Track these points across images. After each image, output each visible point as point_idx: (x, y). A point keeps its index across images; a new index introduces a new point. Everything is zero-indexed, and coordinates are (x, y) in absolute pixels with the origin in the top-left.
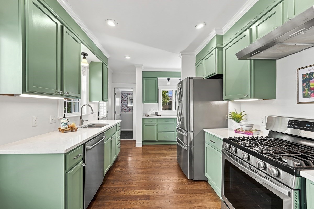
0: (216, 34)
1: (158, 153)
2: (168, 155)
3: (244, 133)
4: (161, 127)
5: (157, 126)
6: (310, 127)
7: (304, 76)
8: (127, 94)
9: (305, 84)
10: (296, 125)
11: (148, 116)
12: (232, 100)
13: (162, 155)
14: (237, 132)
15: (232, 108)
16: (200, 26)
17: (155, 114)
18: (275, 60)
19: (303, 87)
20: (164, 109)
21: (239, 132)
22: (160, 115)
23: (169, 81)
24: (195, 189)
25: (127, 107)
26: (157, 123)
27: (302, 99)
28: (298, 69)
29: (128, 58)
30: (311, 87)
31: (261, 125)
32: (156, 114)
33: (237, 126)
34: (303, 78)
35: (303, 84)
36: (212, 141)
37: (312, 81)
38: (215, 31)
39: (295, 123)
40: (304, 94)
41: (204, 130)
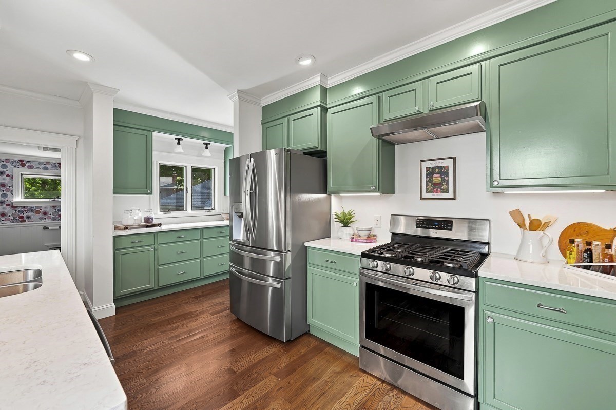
0: (319, 83)
1: (174, 315)
2: (203, 312)
3: (364, 241)
4: (167, 252)
5: (157, 250)
6: (438, 225)
7: (427, 169)
8: (9, 164)
9: (428, 179)
10: (424, 224)
11: (126, 228)
12: (336, 193)
13: (190, 318)
14: (354, 241)
15: (337, 205)
16: (307, 62)
17: (143, 221)
18: (393, 145)
19: (427, 181)
20: (165, 208)
21: (357, 241)
22: (161, 225)
23: (179, 143)
24: (302, 353)
25: (8, 205)
26: (156, 246)
27: (425, 195)
28: (421, 161)
29: (80, 57)
30: (434, 182)
31: (375, 227)
32: (149, 222)
33: (348, 231)
34: (426, 172)
35: (427, 178)
36: (328, 261)
37: (435, 175)
38: (319, 78)
39: (423, 222)
40: (427, 190)
41: (306, 244)
